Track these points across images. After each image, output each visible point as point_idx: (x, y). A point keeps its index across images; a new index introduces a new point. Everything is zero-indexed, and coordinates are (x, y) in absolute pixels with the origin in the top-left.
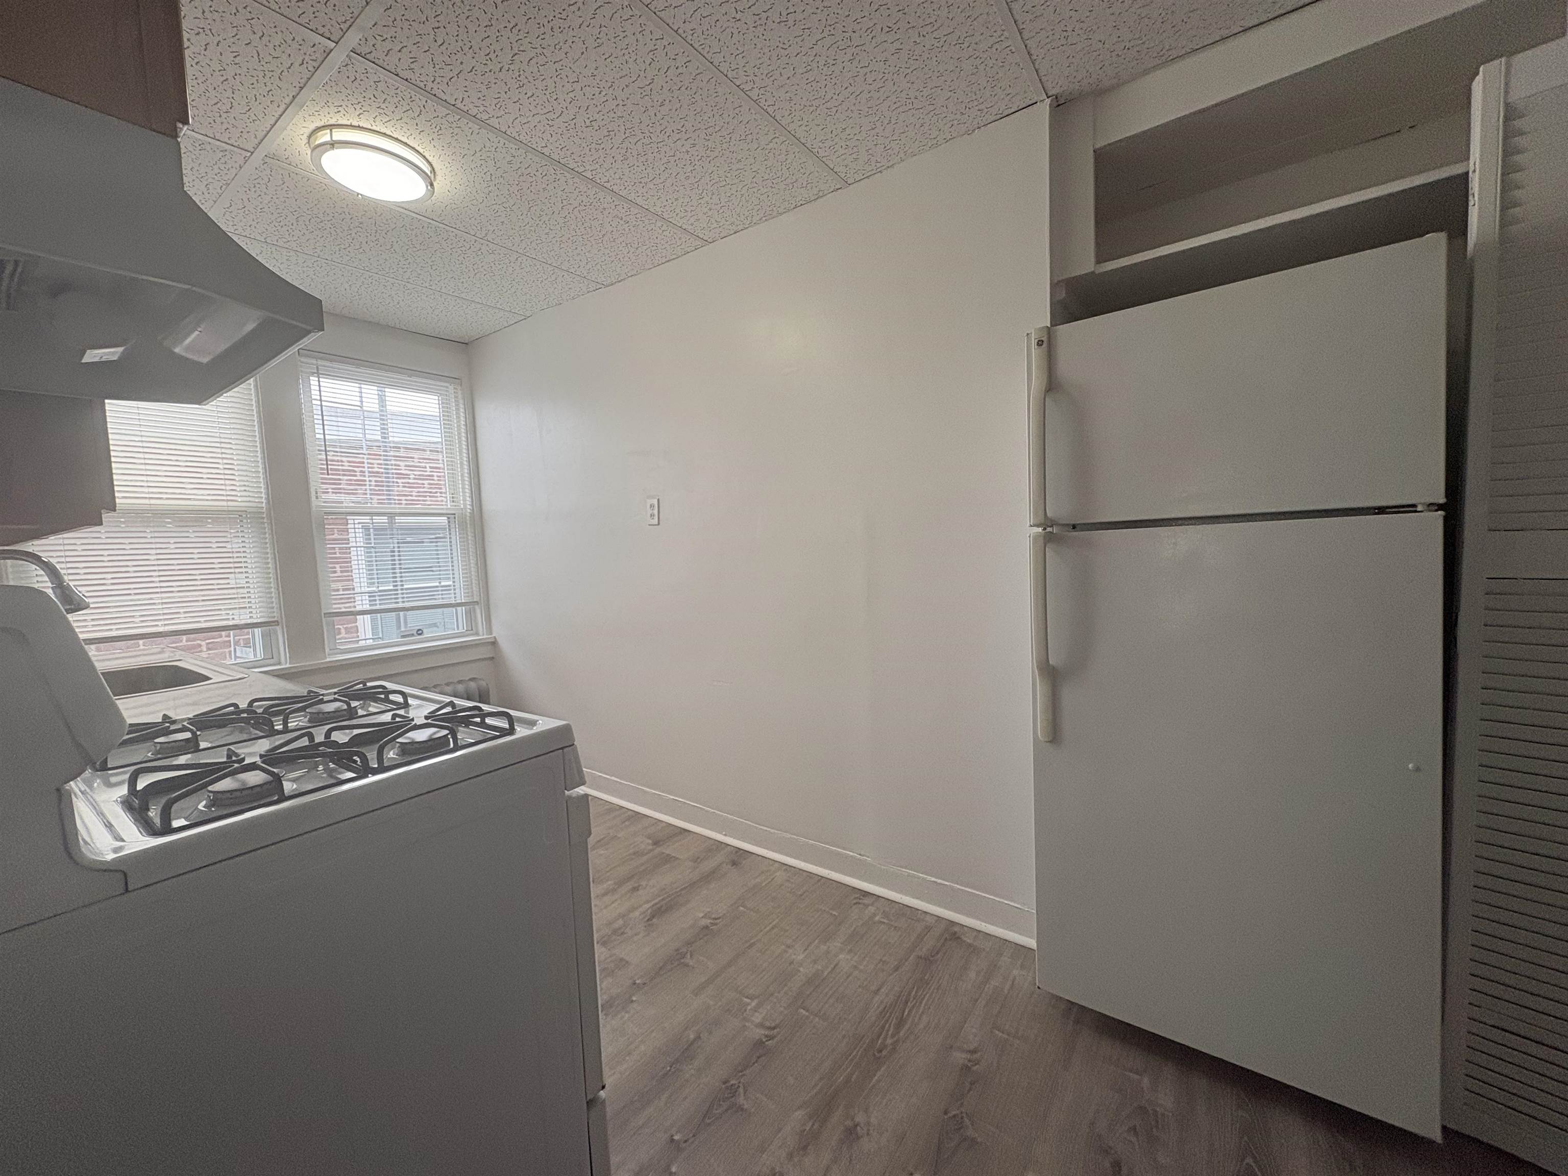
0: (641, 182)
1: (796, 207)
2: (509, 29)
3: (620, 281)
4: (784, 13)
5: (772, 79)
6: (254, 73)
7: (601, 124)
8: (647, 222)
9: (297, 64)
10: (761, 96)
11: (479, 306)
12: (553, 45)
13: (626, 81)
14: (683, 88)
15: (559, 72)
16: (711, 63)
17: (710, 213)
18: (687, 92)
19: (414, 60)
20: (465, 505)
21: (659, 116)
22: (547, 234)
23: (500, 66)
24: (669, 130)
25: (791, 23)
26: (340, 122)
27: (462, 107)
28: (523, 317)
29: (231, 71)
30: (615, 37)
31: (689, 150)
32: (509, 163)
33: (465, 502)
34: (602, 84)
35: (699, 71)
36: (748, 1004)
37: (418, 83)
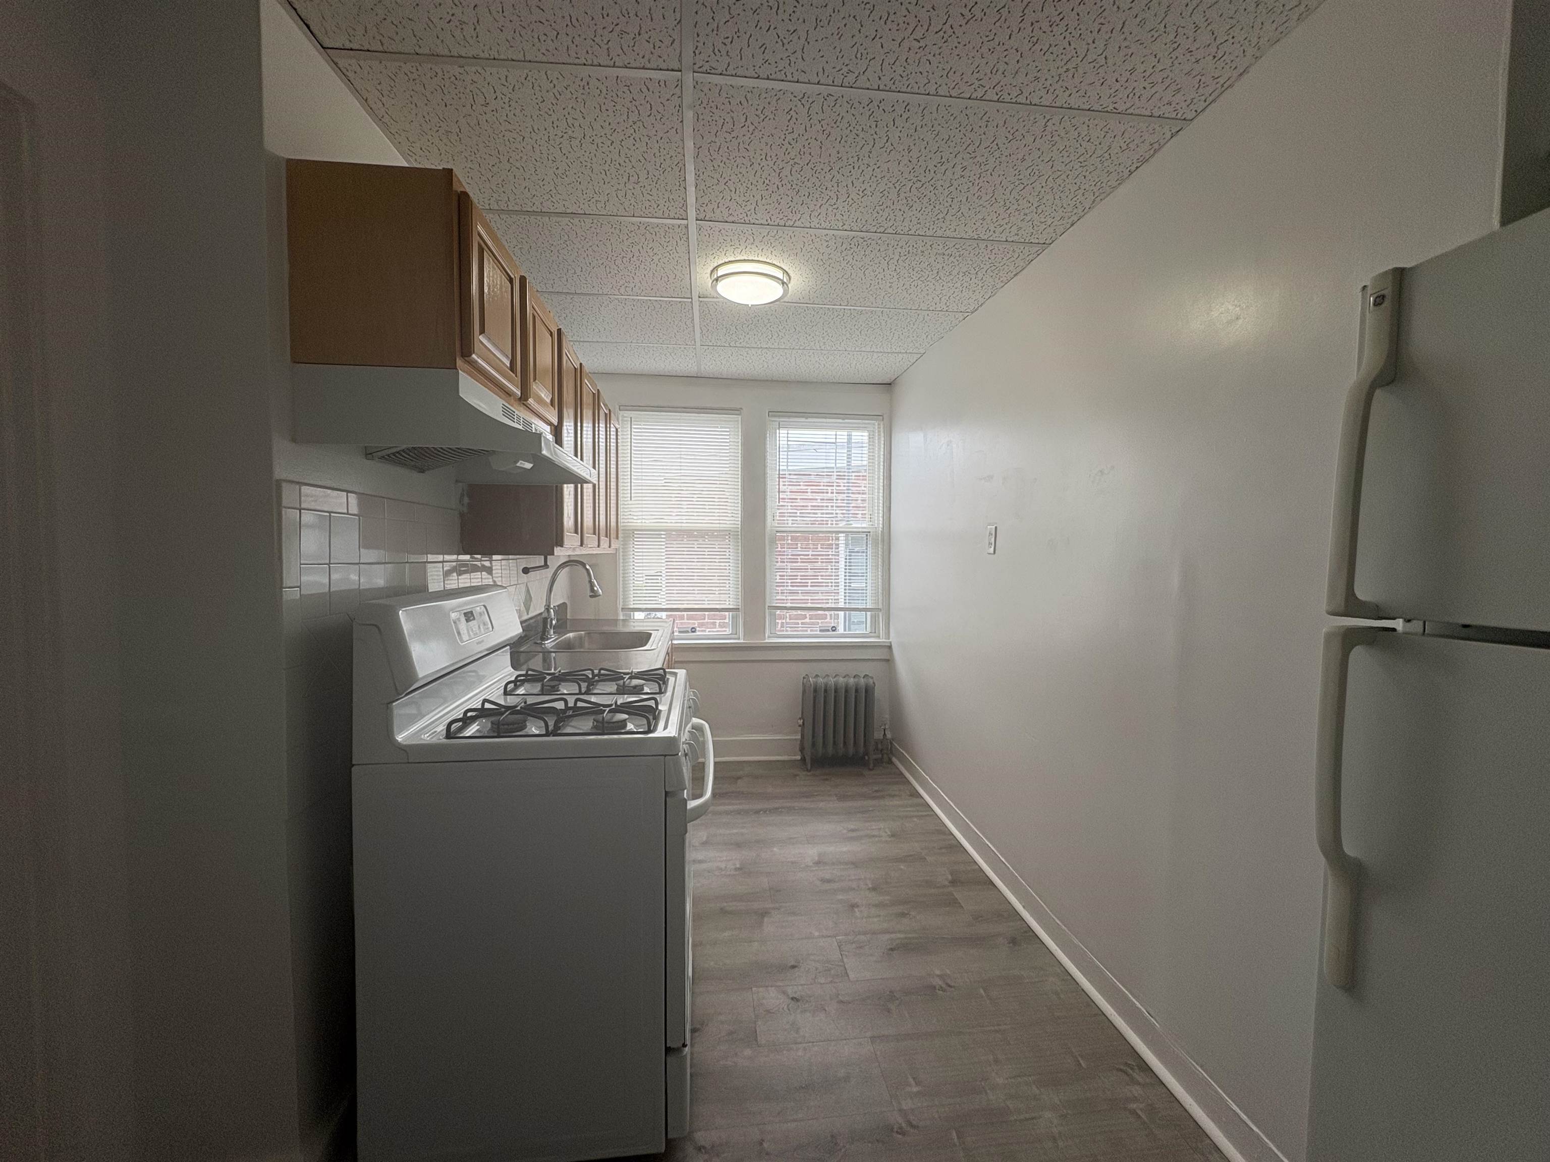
0: (938, 219)
1: (1131, 173)
2: (764, 159)
3: (981, 305)
4: (966, 12)
5: (1000, 72)
6: (665, 255)
7: (872, 189)
8: (968, 248)
9: (679, 241)
10: (1000, 94)
11: (880, 354)
12: (798, 154)
13: (867, 148)
14: (918, 128)
15: (815, 169)
16: (928, 94)
17: (1028, 218)
18: (925, 129)
19: (728, 208)
20: (878, 524)
21: (914, 161)
22: (890, 287)
23: (776, 186)
24: (931, 167)
25: (979, 15)
26: (719, 263)
27: (774, 224)
28: (920, 355)
29: (656, 258)
30: (835, 123)
31: (963, 174)
32: (827, 247)
33: (879, 522)
34: (851, 161)
35: (922, 108)
36: (910, 1085)
37: (740, 221)
